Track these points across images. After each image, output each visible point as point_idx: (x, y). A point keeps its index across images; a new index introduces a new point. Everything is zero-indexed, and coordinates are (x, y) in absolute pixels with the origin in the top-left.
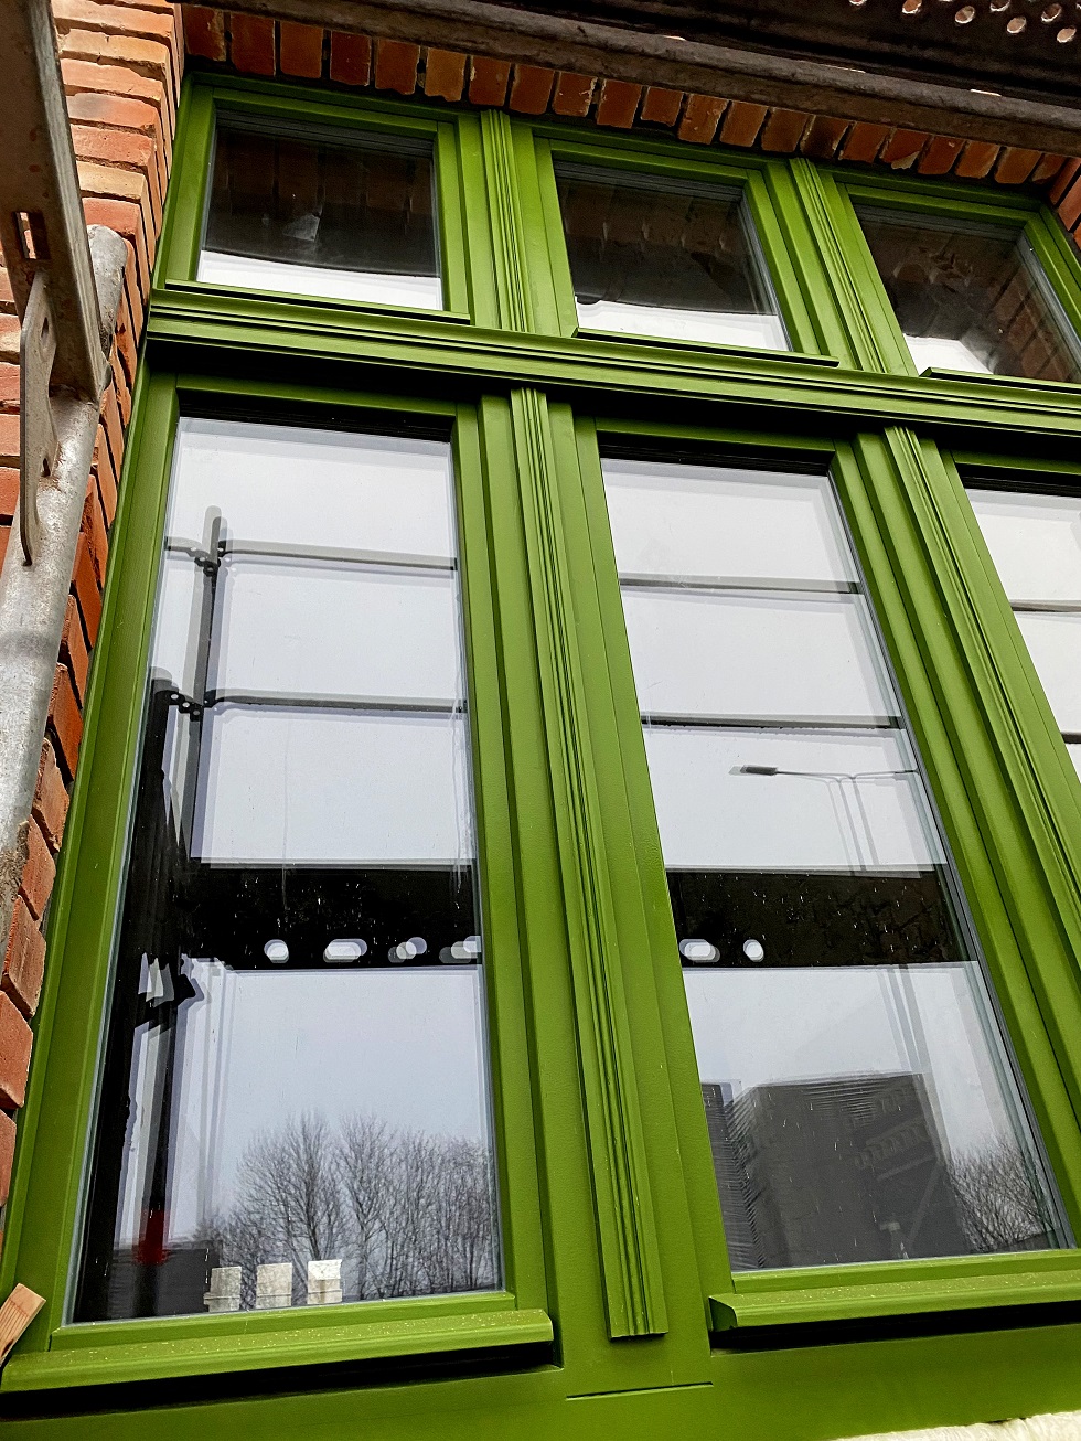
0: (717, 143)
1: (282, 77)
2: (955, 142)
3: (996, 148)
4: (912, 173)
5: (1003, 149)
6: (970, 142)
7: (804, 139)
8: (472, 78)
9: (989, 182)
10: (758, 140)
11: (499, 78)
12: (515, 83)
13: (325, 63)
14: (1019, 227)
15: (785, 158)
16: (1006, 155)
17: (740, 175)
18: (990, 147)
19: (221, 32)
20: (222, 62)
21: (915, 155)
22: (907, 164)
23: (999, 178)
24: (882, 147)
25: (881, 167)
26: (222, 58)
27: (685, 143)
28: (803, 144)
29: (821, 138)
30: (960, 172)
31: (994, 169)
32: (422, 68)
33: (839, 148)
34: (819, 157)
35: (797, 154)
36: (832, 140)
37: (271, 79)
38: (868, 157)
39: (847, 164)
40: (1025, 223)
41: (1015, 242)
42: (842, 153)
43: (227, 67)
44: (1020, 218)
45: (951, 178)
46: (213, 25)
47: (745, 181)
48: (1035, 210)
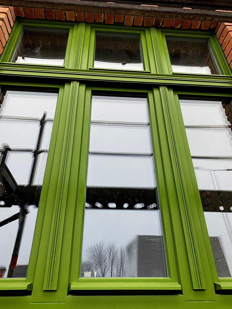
0: (133, 26)
1: (37, 19)
2: (189, 21)
3: (200, 21)
4: (181, 29)
5: (202, 22)
6: (193, 21)
7: (153, 23)
8: (76, 16)
9: (200, 29)
10: (143, 24)
11: (82, 15)
12: (86, 16)
13: (45, 15)
14: (208, 39)
15: (149, 28)
16: (203, 23)
17: (139, 32)
18: (198, 21)
19: (23, 10)
20: (24, 17)
21: (180, 24)
22: (179, 27)
23: (202, 28)
24: (172, 23)
25: (173, 28)
26: (24, 16)
27: (126, 26)
28: (153, 24)
29: (157, 23)
30: (192, 28)
31: (200, 26)
32: (65, 15)
33: (162, 24)
34: (157, 27)
35: (152, 26)
36: (160, 23)
37: (34, 20)
38: (170, 26)
39: (164, 28)
40: (209, 38)
41: (207, 43)
42: (163, 25)
43: (25, 18)
44: (208, 37)
45: (190, 29)
46: (20, 9)
47: (140, 33)
48: (212, 35)
